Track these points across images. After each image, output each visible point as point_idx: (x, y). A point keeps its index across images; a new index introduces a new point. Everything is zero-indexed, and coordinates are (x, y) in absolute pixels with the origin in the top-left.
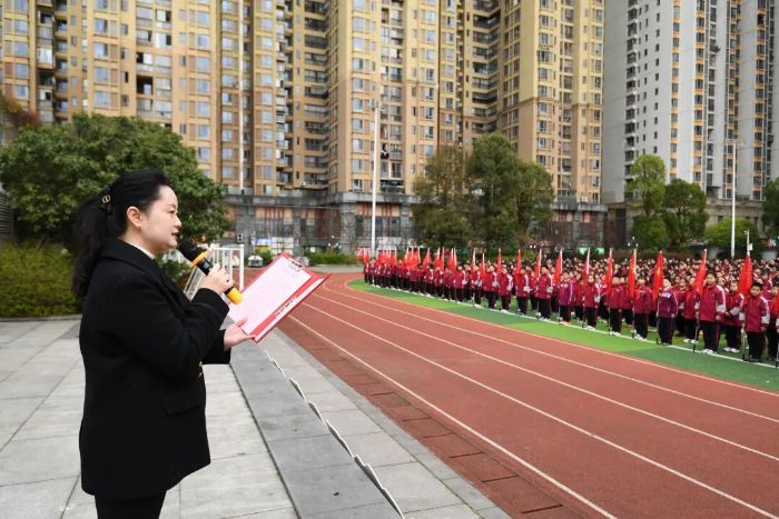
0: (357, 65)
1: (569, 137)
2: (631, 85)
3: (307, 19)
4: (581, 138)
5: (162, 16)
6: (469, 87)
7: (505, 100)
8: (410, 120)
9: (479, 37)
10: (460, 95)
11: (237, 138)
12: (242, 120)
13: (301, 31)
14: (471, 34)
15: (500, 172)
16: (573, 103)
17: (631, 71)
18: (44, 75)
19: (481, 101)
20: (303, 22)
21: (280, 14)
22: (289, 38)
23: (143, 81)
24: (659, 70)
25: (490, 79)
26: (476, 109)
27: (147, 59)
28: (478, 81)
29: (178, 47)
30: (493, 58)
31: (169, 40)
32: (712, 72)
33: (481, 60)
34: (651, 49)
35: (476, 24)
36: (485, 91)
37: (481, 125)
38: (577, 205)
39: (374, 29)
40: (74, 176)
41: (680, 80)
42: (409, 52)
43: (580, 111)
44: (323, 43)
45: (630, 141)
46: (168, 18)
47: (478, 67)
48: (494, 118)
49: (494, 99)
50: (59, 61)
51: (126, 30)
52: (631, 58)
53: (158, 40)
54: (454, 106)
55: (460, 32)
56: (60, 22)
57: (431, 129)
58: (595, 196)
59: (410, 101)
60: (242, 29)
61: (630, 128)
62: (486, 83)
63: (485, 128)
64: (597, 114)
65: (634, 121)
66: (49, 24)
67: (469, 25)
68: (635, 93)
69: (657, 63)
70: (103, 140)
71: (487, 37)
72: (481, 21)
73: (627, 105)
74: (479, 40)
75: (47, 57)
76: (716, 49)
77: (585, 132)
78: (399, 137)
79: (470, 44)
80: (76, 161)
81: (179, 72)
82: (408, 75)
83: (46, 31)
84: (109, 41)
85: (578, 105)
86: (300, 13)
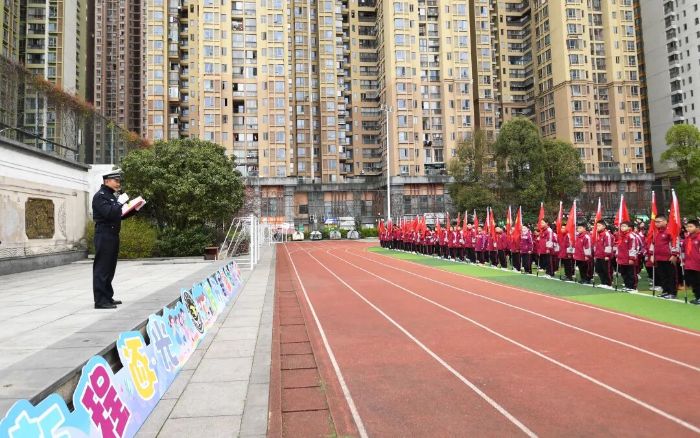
0: (399, 72)
1: (607, 113)
2: (673, 58)
3: (361, 41)
4: (619, 113)
5: (250, 55)
6: (506, 78)
7: (541, 86)
8: (448, 112)
9: (513, 35)
10: (498, 86)
11: (308, 139)
12: (313, 124)
13: (356, 50)
14: (505, 32)
15: (525, 151)
16: (609, 82)
17: (672, 45)
18: (173, 106)
19: (519, 89)
20: (358, 43)
21: (340, 39)
22: (347, 57)
23: (237, 104)
25: (525, 69)
26: (515, 96)
27: (240, 87)
28: (514, 72)
29: (261, 77)
30: (528, 50)
31: (255, 72)
33: (516, 53)
34: (691, 23)
35: (509, 23)
36: (523, 80)
37: (520, 110)
38: (620, 175)
39: (413, 42)
42: (445, 56)
43: (616, 89)
44: (375, 58)
45: (679, 111)
46: (255, 56)
47: (513, 60)
48: (532, 102)
49: (532, 85)
50: (183, 95)
51: (225, 68)
52: (670, 33)
53: (248, 72)
54: (492, 96)
55: (495, 33)
56: (184, 67)
57: (468, 118)
58: (640, 166)
59: (448, 96)
60: (311, 55)
61: (677, 98)
62: (523, 72)
63: (524, 112)
64: (634, 89)
65: (680, 92)
66: (176, 70)
67: (503, 25)
68: (678, 65)
71: (521, 33)
72: (514, 20)
73: (672, 77)
74: (514, 37)
75: (175, 94)
77: (623, 108)
78: (440, 127)
79: (505, 41)
81: (262, 94)
82: (445, 75)
83: (175, 75)
84: (214, 78)
85: (612, 84)
86: (355, 37)
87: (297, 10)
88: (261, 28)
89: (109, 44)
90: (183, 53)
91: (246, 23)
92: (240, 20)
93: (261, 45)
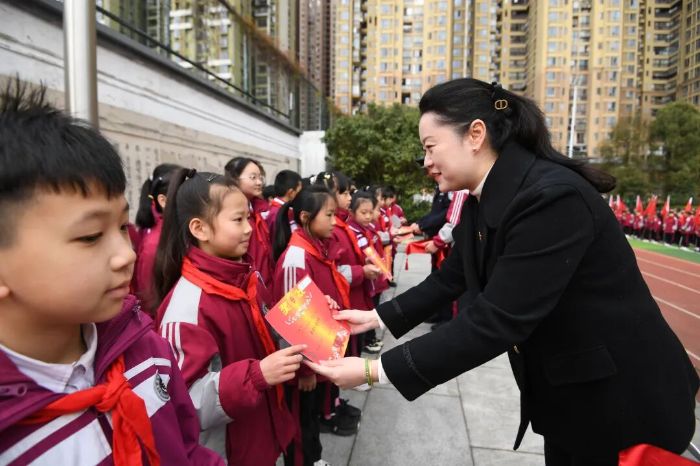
0: (550, 62)
3: (512, 37)
5: (417, 54)
6: (649, 68)
7: (686, 75)
8: (594, 98)
9: (660, 26)
10: (640, 75)
13: (507, 47)
14: (652, 24)
18: (355, 101)
19: (660, 78)
20: (509, 39)
21: (493, 37)
22: (498, 53)
23: (405, 96)
25: (670, 59)
26: (656, 85)
27: (408, 82)
28: (658, 62)
29: (426, 71)
30: (673, 42)
31: (420, 68)
33: (662, 44)
35: (657, 15)
36: (665, 69)
37: (660, 98)
39: (566, 33)
40: (367, 143)
42: (596, 45)
44: (524, 52)
46: (421, 54)
47: (658, 50)
48: (673, 91)
49: (675, 74)
50: (362, 92)
51: (396, 66)
53: (414, 69)
54: (635, 84)
55: (642, 24)
56: (363, 69)
57: (614, 104)
59: (595, 84)
60: (466, 52)
62: (666, 62)
63: (664, 99)
66: (358, 71)
67: (651, 18)
70: (384, 118)
71: (668, 25)
72: (663, 12)
74: (660, 28)
75: (356, 91)
78: (584, 113)
79: (651, 33)
80: (368, 133)
82: (594, 63)
83: (356, 76)
84: (387, 75)
86: (507, 34)
87: (456, 14)
88: (428, 29)
89: (309, 59)
90: (363, 58)
91: (415, 26)
92: (410, 24)
93: (427, 43)
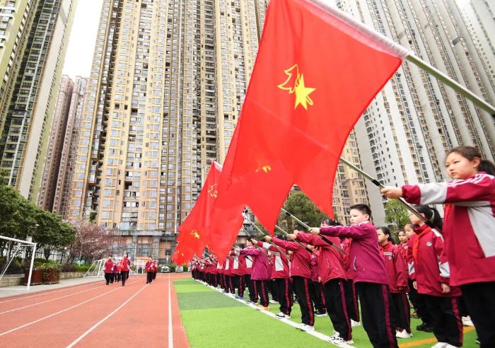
1: (348, 196)
2: (378, 169)
3: (207, 153)
4: (355, 196)
5: (138, 155)
11: (174, 209)
12: (177, 199)
13: (204, 159)
16: (347, 179)
17: (377, 162)
18: (90, 186)
21: (195, 152)
22: (199, 161)
23: (128, 184)
24: (391, 160)
27: (130, 174)
29: (144, 168)
31: (140, 166)
32: (422, 158)
34: (385, 151)
41: (405, 163)
43: (351, 183)
46: (141, 157)
50: (98, 180)
51: (121, 162)
52: (375, 156)
53: (136, 165)
56: (101, 164)
60: (178, 160)
64: (361, 183)
66: (96, 165)
68: (382, 173)
69: (390, 157)
75: (93, 179)
76: (421, 147)
77: (356, 193)
81: (143, 177)
83: (94, 168)
84: (113, 167)
85: (349, 180)
86: (204, 151)
87: (171, 135)
88: (146, 140)
89: (70, 157)
90: (101, 156)
91: (137, 137)
92: (134, 136)
93: (145, 149)
